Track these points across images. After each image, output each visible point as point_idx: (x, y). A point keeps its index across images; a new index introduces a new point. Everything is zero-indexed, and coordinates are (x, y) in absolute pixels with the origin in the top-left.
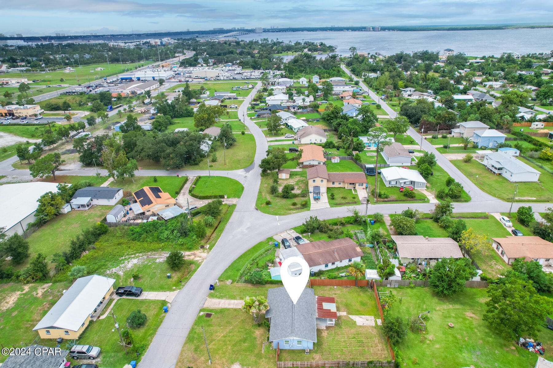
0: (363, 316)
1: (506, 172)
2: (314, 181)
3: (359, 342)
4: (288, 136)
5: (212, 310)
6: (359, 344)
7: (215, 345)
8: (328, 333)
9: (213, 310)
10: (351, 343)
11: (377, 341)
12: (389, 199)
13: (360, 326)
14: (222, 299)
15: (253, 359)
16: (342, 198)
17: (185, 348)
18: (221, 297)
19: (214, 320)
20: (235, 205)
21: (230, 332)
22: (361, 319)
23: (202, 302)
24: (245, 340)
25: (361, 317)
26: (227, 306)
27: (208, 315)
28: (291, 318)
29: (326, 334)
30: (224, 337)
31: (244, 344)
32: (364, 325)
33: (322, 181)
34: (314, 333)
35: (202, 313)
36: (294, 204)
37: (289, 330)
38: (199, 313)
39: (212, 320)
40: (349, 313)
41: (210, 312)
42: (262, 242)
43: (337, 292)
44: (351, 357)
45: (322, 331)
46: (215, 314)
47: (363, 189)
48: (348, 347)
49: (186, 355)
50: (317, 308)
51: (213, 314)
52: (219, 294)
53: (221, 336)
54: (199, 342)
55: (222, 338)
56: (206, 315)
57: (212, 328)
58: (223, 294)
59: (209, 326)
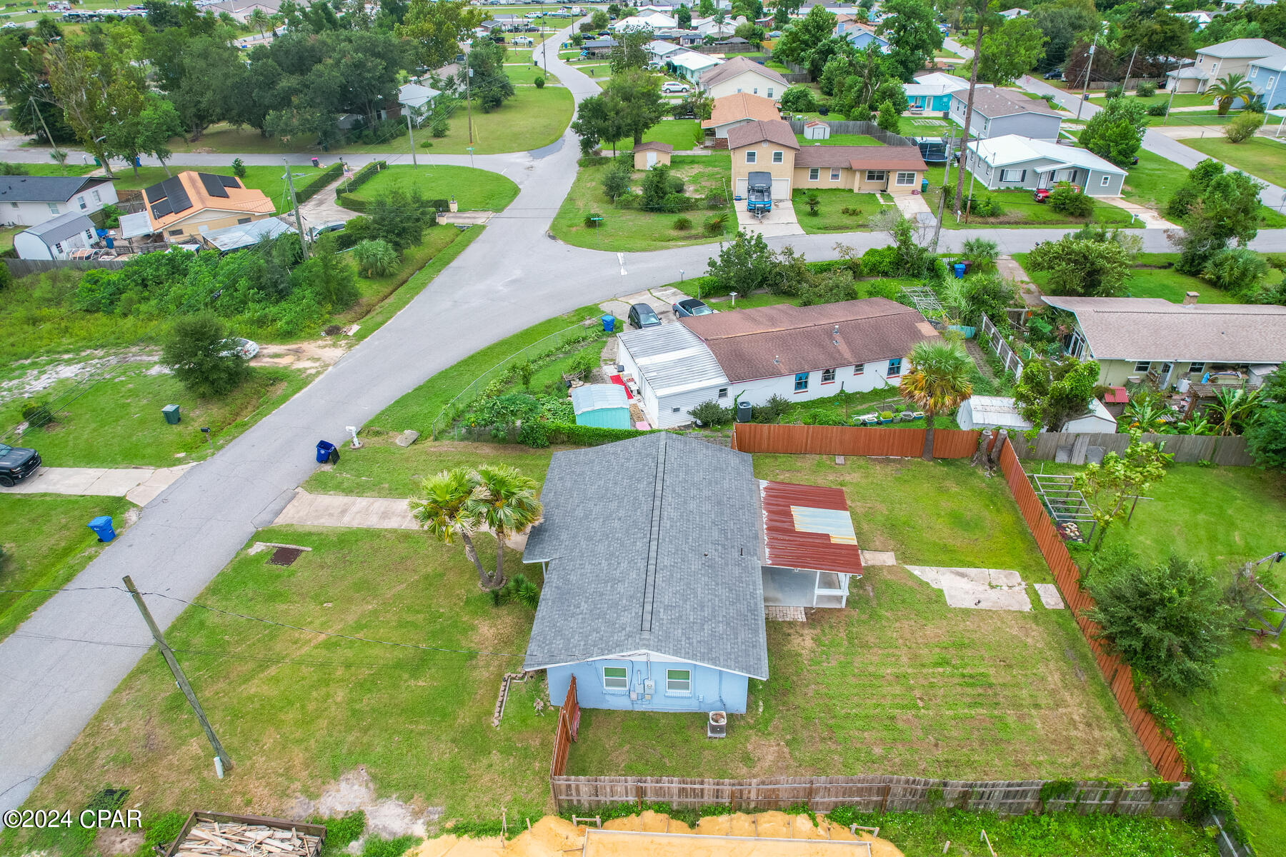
0: (972, 571)
2: (751, 156)
3: (971, 680)
4: (672, 88)
5: (304, 537)
6: (969, 690)
8: (816, 640)
9: (310, 534)
10: (932, 686)
11: (1054, 679)
12: (1001, 219)
13: (966, 612)
14: (360, 494)
15: (442, 752)
16: (846, 211)
17: (125, 697)
18: (357, 490)
19: (303, 576)
20: (483, 227)
21: (359, 626)
22: (963, 583)
23: (275, 506)
24: (419, 664)
25: (963, 575)
26: (373, 522)
27: (285, 556)
28: (642, 564)
29: (809, 643)
30: (329, 645)
31: (412, 683)
32: (981, 606)
33: (778, 157)
34: (756, 632)
35: (259, 547)
36: (682, 225)
37: (626, 618)
38: (249, 544)
39: (293, 574)
40: (905, 557)
41: (296, 542)
42: (556, 319)
43: (848, 478)
44: (941, 754)
45: (791, 631)
46: (315, 549)
47: (913, 192)
48: (921, 704)
49: (116, 730)
50: (765, 526)
51: (308, 549)
52: (353, 478)
53: (315, 643)
54: (207, 665)
55: (318, 652)
56: (275, 554)
57: (282, 607)
58: (369, 477)
59: (275, 597)
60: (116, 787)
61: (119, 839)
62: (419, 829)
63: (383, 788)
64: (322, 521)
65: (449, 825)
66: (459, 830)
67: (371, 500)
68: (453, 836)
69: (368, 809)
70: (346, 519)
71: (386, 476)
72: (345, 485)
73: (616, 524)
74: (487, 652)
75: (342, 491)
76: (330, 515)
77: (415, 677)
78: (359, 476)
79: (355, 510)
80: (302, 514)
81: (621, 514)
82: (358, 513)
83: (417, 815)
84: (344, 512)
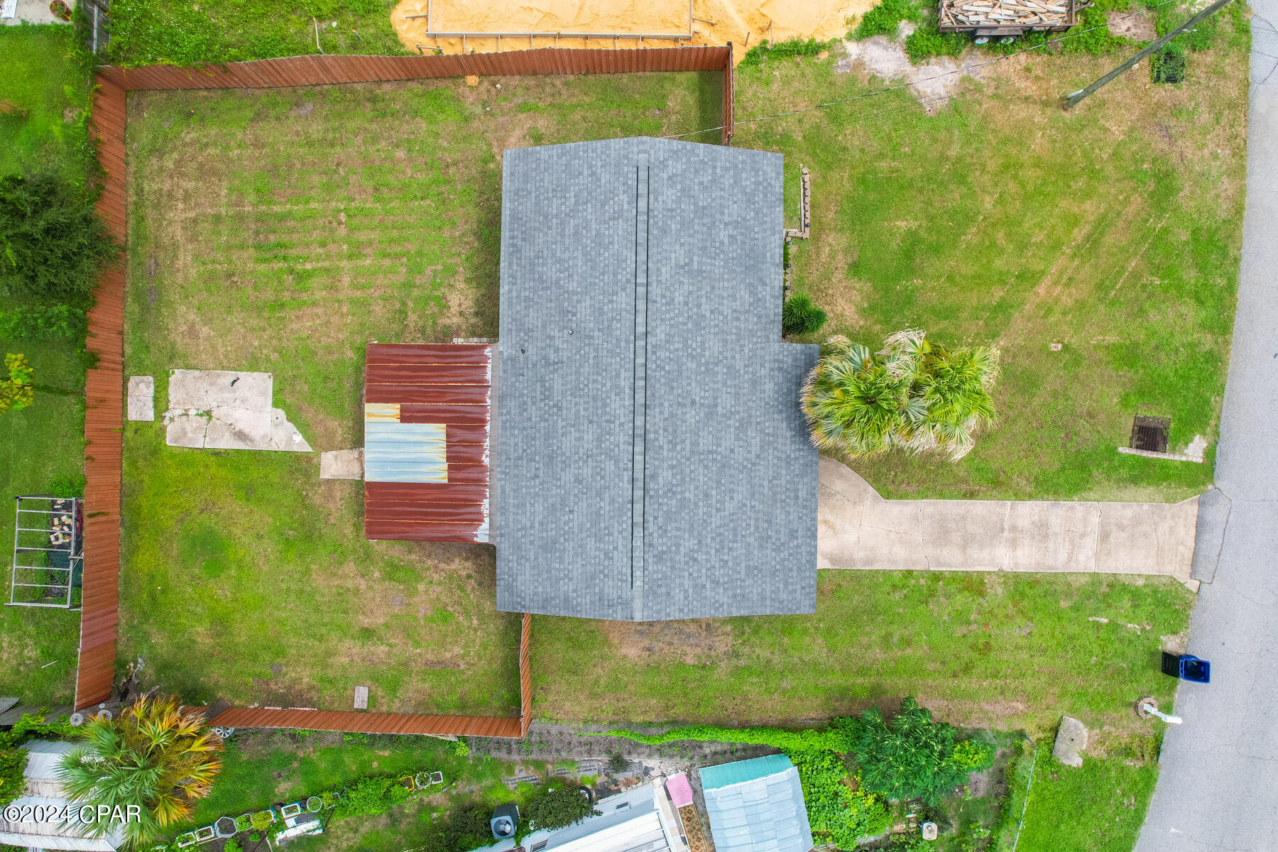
0: (226, 443)
3: (278, 251)
5: (1140, 475)
6: (285, 239)
7: (1073, 221)
8: (444, 305)
9: (1134, 480)
10: (323, 245)
11: (185, 257)
13: (254, 366)
14: (1095, 578)
15: (854, 136)
18: (1104, 592)
19: (1110, 399)
21: (1002, 308)
22: (243, 418)
23: (1213, 539)
24: (912, 249)
25: (241, 435)
26: (1057, 516)
27: (1149, 436)
29: (454, 300)
30: (1027, 278)
31: (914, 225)
32: (231, 376)
34: (515, 217)
35: (1195, 450)
38: (1210, 454)
39: (1124, 402)
40: (300, 466)
41: (1147, 462)
43: (357, 648)
45: (473, 320)
46: (1112, 451)
48: (343, 217)
49: (1211, 146)
50: (488, 428)
51: (1124, 450)
52: (1121, 621)
53: (1047, 281)
54: (1159, 237)
55: (1037, 266)
56: (1165, 439)
57: (1112, 338)
58: (1098, 626)
59: (1129, 355)
60: (1169, 86)
61: (1133, 30)
62: (853, 49)
63: (900, 92)
64: (1129, 513)
65: (824, 55)
66: (813, 49)
67: (1073, 568)
68: (818, 39)
69: (908, 68)
70: (1095, 519)
71: (1074, 629)
72: (1126, 603)
73: (697, 393)
74: (838, 276)
75: (1125, 588)
76: (1121, 527)
77: (912, 234)
78: (1114, 626)
79: (1091, 543)
80: (1164, 527)
81: (692, 416)
82: (1083, 536)
83: (859, 64)
84: (1105, 536)
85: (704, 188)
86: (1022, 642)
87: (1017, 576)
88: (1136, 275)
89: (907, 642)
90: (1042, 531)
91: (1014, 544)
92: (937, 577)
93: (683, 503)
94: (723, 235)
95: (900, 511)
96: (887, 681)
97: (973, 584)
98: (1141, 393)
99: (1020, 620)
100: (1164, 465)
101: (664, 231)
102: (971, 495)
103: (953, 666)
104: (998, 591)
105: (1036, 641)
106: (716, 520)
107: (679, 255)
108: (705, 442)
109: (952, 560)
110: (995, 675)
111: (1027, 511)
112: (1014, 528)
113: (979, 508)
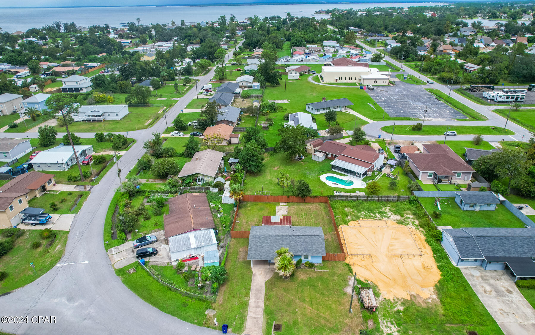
1: (109, 115)
3: (306, 215)
5: (269, 325)
6: (308, 215)
9: (267, 323)
13: (288, 213)
14: (246, 316)
15: (336, 278)
16: (61, 202)
19: (286, 319)
21: (304, 300)
22: (280, 212)
25: (278, 212)
26: (261, 310)
27: (277, 328)
30: (311, 305)
32: (287, 211)
33: (20, 201)
36: (36, 245)
37: (316, 238)
39: (285, 322)
41: (271, 326)
42: (124, 281)
46: (274, 320)
47: (54, 185)
51: (274, 322)
52: (236, 321)
53: (311, 308)
54: (323, 329)
55: (314, 307)
56: (277, 331)
57: (299, 320)
58: (236, 316)
59: (296, 323)
60: (359, 333)
62: (353, 278)
63: (346, 285)
64: (260, 323)
65: (351, 274)
66: (351, 272)
67: (249, 312)
68: (353, 273)
69: (351, 286)
70: (259, 316)
71: (236, 312)
72: (240, 322)
73: (284, 242)
74: (308, 276)
75: (243, 322)
76: (257, 321)
77: (318, 286)
78: (235, 320)
79: (254, 315)
80: (256, 329)
81: (281, 242)
82: (256, 314)
83: (350, 279)
84: (255, 318)
85: (318, 243)
86: (234, 303)
87: (248, 302)
88: (314, 325)
89: (237, 285)
90: (257, 307)
91: (255, 302)
92: (249, 289)
93: (268, 240)
94: (310, 246)
95: (263, 284)
96: (230, 282)
97: (247, 295)
98: (288, 325)
99: (238, 303)
100: (271, 329)
101: (310, 238)
102: (266, 295)
103: (231, 292)
104: (246, 299)
105: (234, 305)
106: (264, 245)
107: (306, 240)
108: (277, 244)
109: (253, 292)
110: (228, 299)
111: (262, 304)
112: (258, 302)
113: (263, 296)
